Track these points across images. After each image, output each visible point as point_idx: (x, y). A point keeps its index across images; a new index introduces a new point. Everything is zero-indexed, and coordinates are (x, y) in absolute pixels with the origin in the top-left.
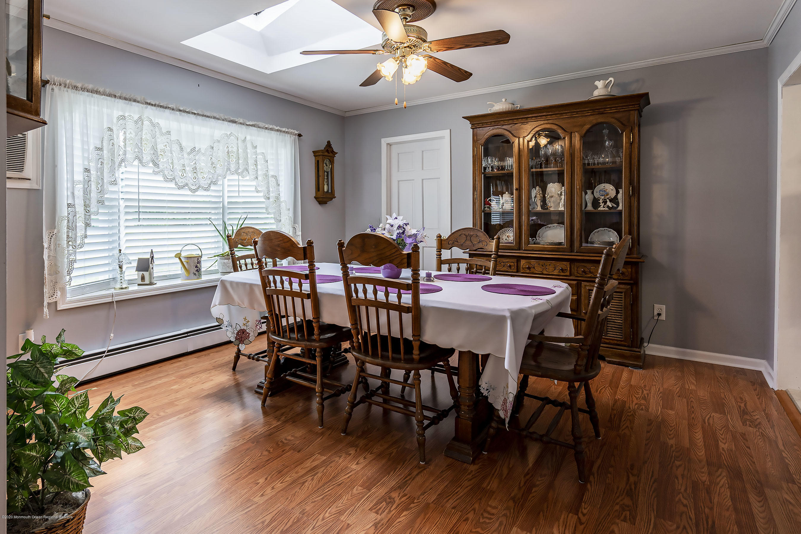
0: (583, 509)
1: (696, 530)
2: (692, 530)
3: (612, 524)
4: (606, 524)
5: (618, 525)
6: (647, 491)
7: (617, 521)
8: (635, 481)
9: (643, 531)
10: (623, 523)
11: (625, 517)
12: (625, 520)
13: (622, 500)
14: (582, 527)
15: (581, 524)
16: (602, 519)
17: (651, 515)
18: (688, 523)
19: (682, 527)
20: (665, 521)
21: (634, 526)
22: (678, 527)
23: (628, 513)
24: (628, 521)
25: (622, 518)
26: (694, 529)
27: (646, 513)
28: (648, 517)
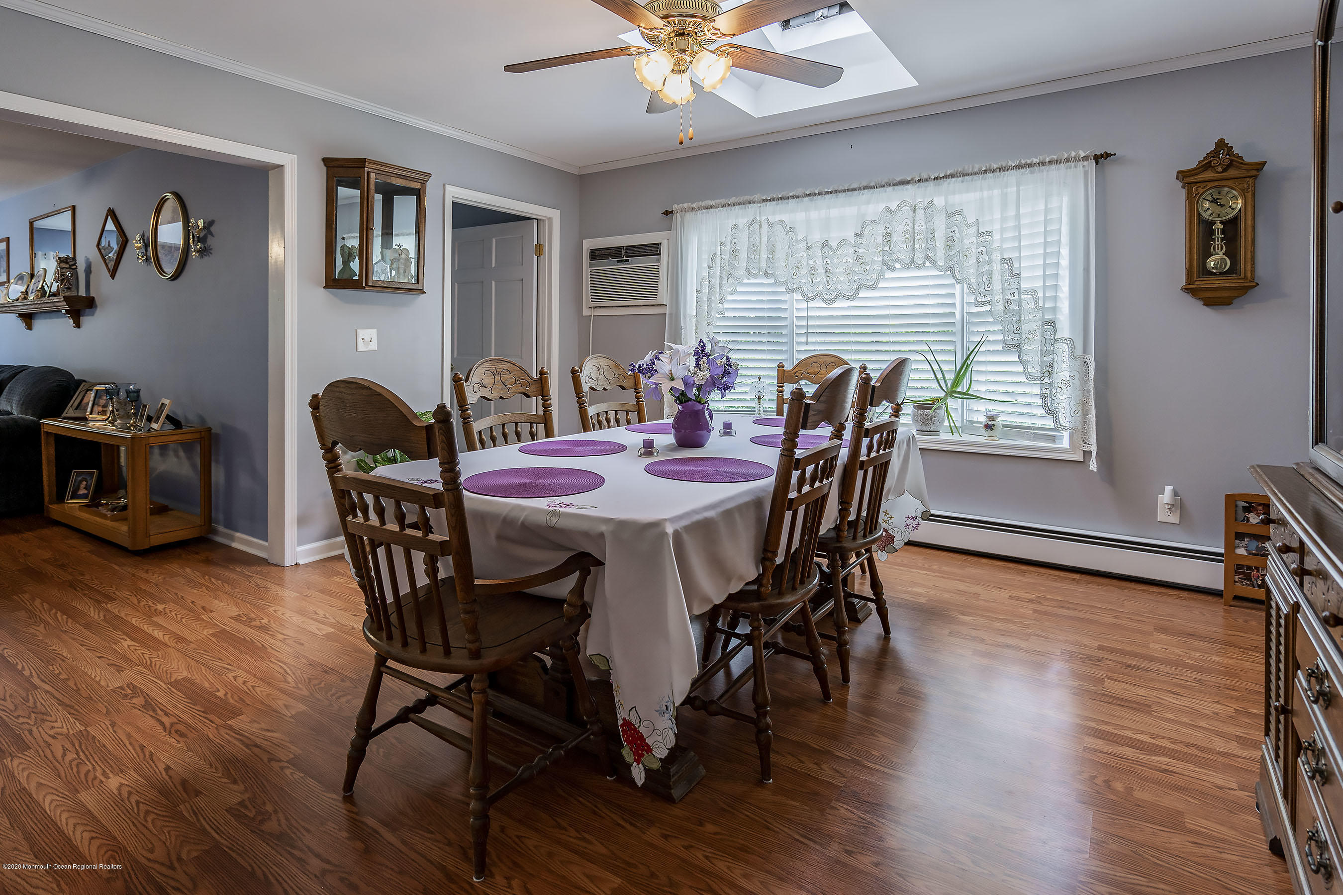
0: (292, 771)
1: (156, 881)
2: (160, 874)
3: (246, 788)
4: (251, 782)
5: (241, 793)
6: (274, 867)
7: (247, 796)
8: (308, 864)
9: (209, 813)
10: (240, 800)
11: (246, 807)
12: (242, 803)
13: (279, 820)
14: (266, 760)
15: (270, 760)
16: (261, 782)
17: (225, 839)
18: (172, 878)
19: (176, 865)
20: (201, 850)
21: (225, 808)
22: (179, 859)
23: (251, 815)
24: (236, 807)
25: (247, 803)
26: (159, 879)
27: (234, 837)
28: (224, 833)
